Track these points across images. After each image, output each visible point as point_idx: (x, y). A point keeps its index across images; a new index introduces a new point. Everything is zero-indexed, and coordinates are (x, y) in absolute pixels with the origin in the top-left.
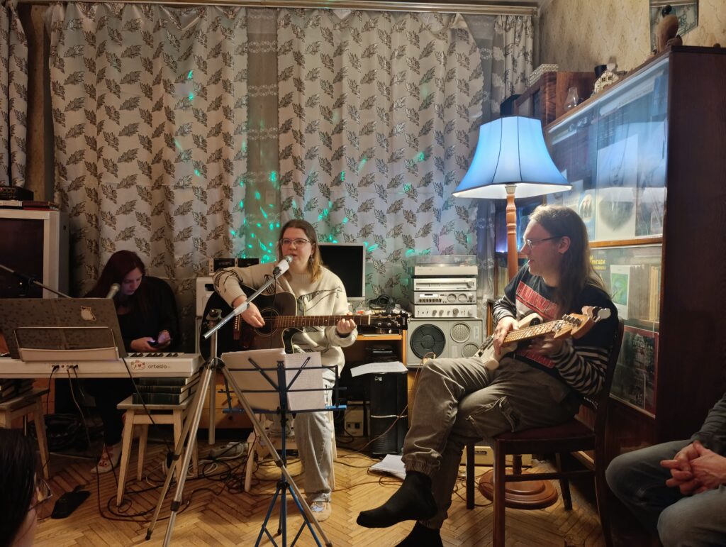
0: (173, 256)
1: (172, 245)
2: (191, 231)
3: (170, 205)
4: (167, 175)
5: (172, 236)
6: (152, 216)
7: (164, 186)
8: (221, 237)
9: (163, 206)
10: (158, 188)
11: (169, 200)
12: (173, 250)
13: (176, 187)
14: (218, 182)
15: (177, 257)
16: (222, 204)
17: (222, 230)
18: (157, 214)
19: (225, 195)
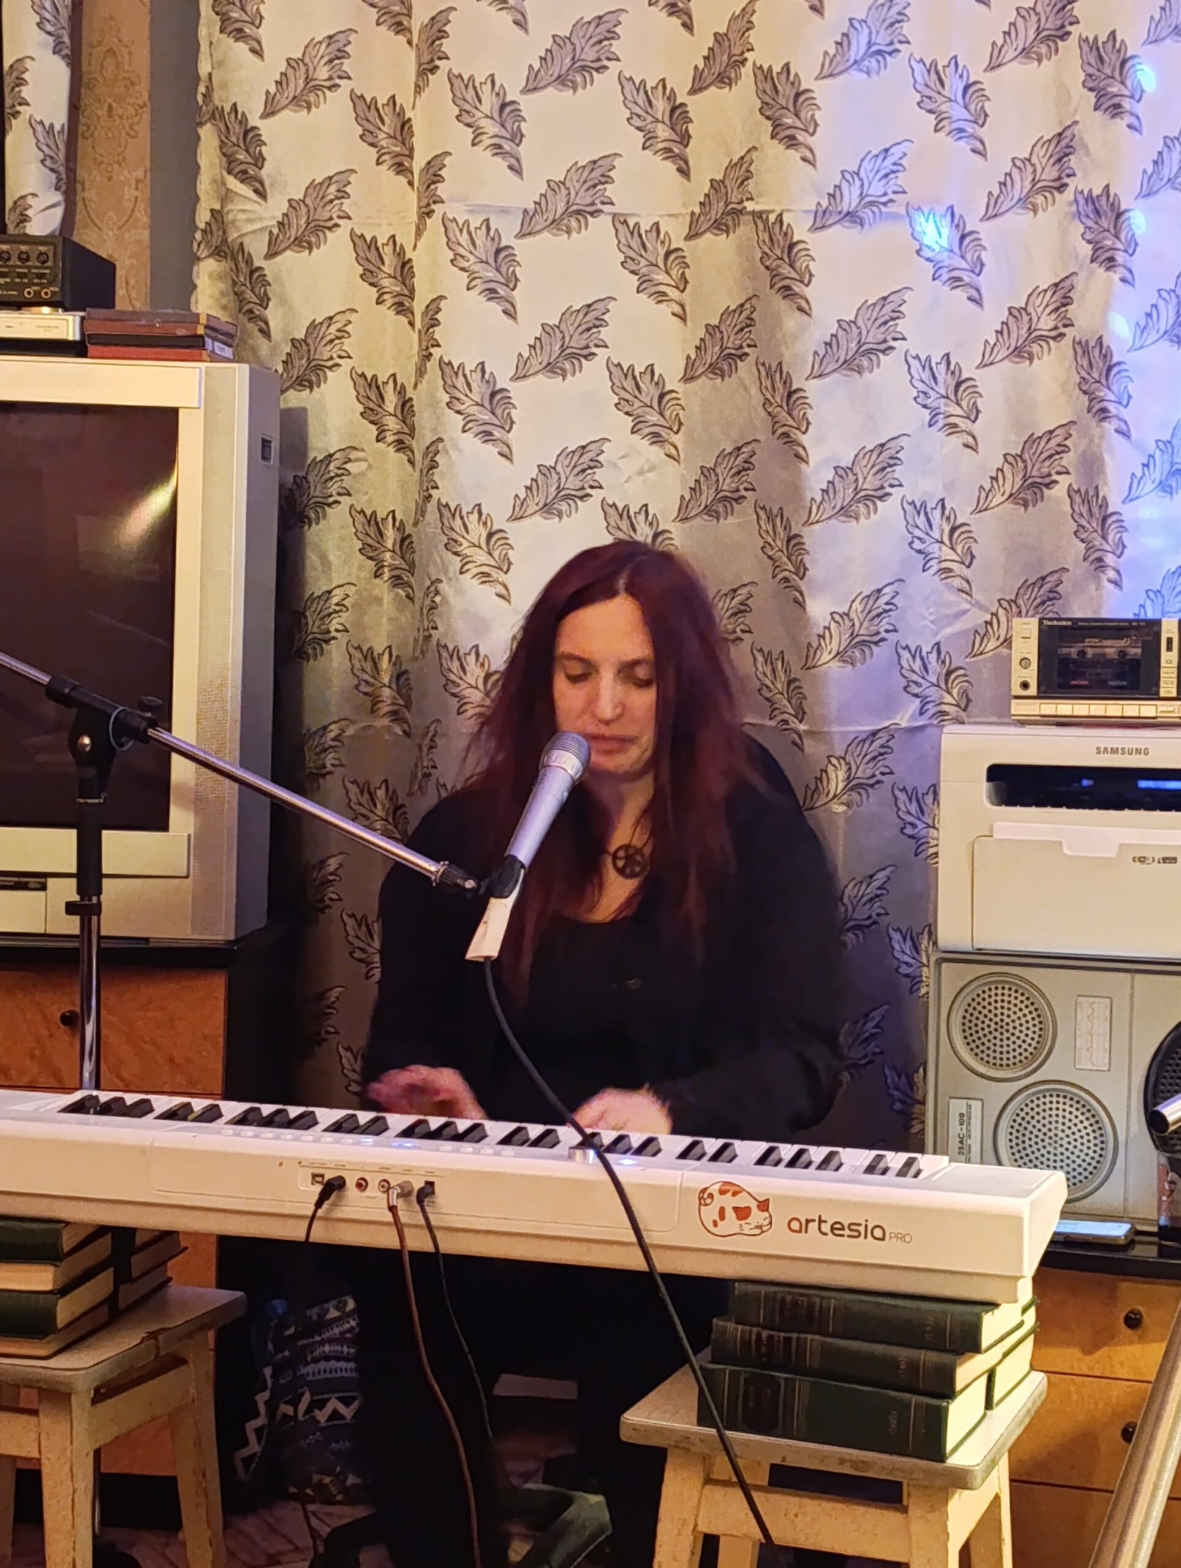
0: (801, 604)
1: (794, 543)
2: (894, 461)
3: (791, 321)
4: (775, 149)
5: (795, 489)
6: (688, 378)
7: (758, 215)
8: (1059, 491)
9: (750, 322)
10: (720, 226)
11: (787, 292)
12: (801, 570)
13: (821, 220)
14: (1050, 174)
15: (819, 609)
16: (1066, 301)
17: (1063, 449)
18: (715, 370)
19: (1087, 250)
